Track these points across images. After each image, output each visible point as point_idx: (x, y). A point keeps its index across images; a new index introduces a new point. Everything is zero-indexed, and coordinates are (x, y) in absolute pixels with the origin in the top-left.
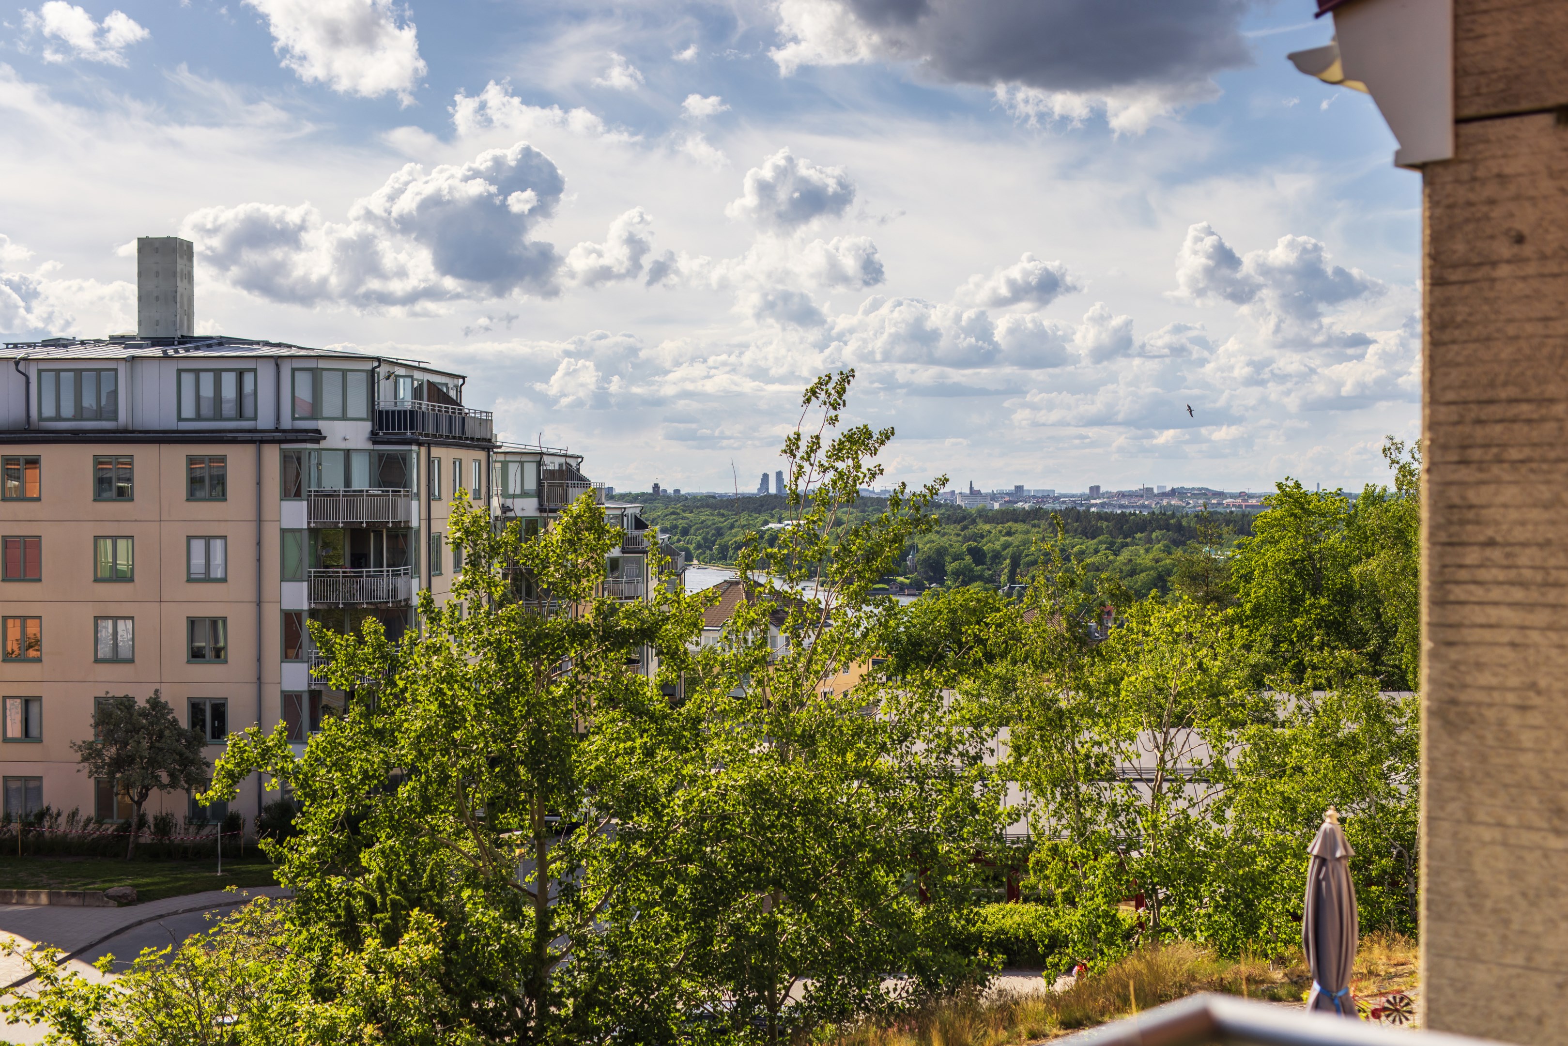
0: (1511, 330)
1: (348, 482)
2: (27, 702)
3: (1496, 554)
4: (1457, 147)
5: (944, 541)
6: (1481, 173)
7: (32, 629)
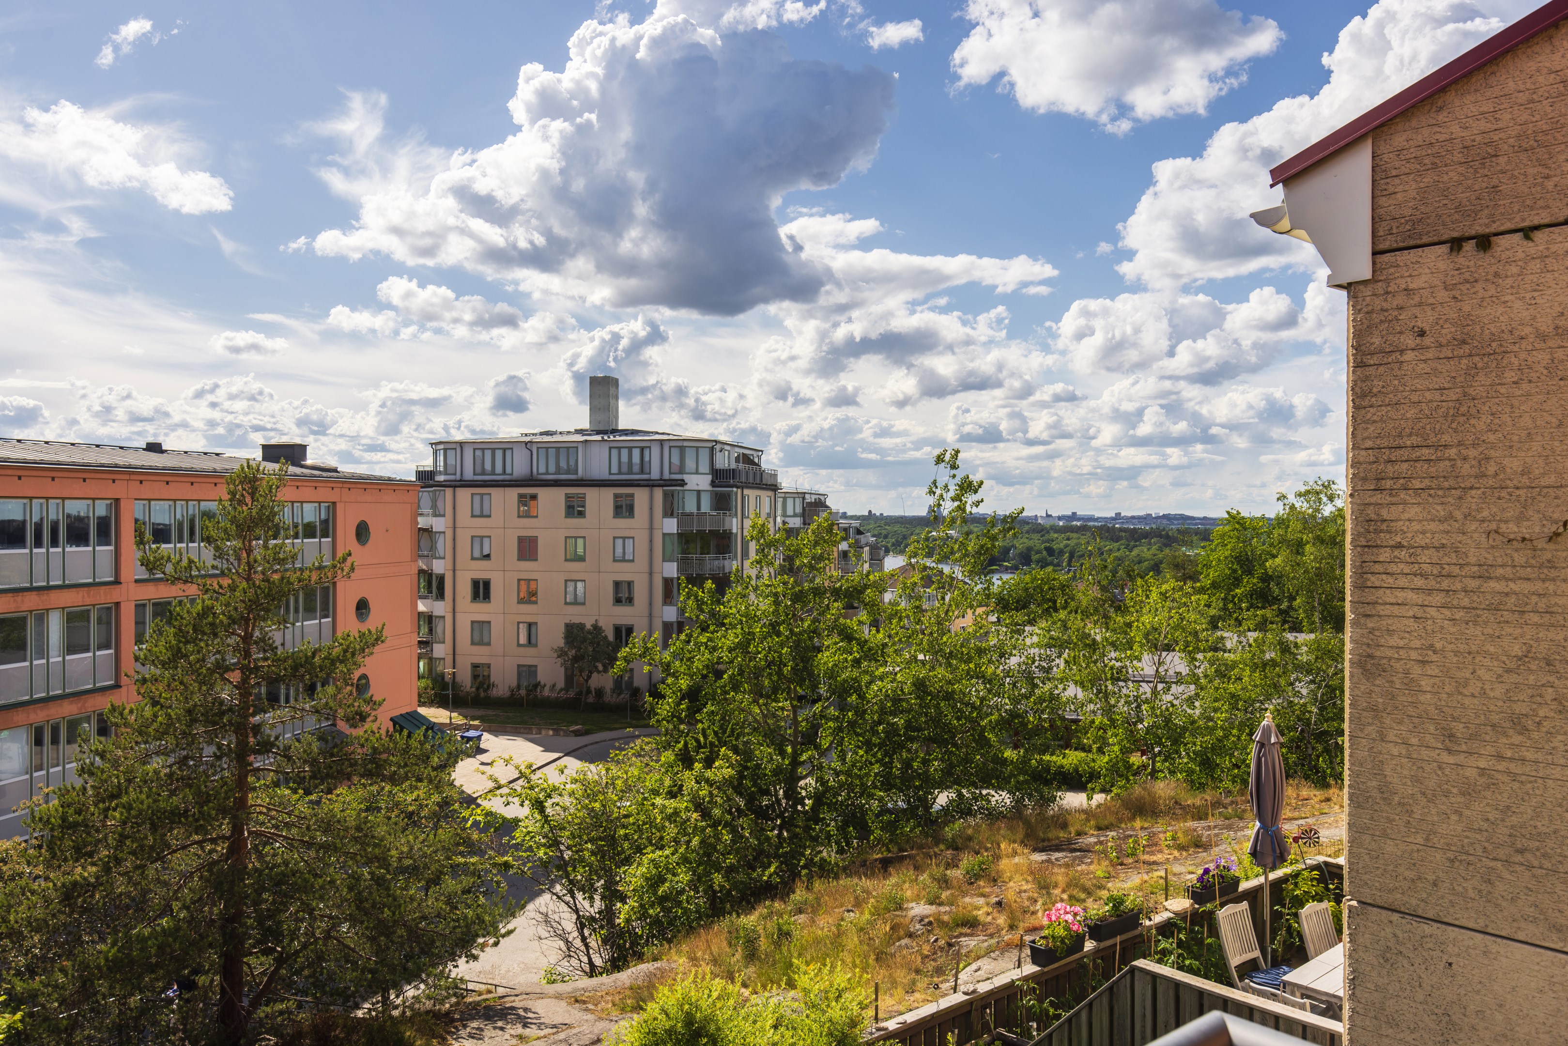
0: (1415, 397)
1: (699, 508)
2: (530, 625)
4: (1374, 271)
5: (1031, 543)
6: (1392, 288)
7: (533, 586)
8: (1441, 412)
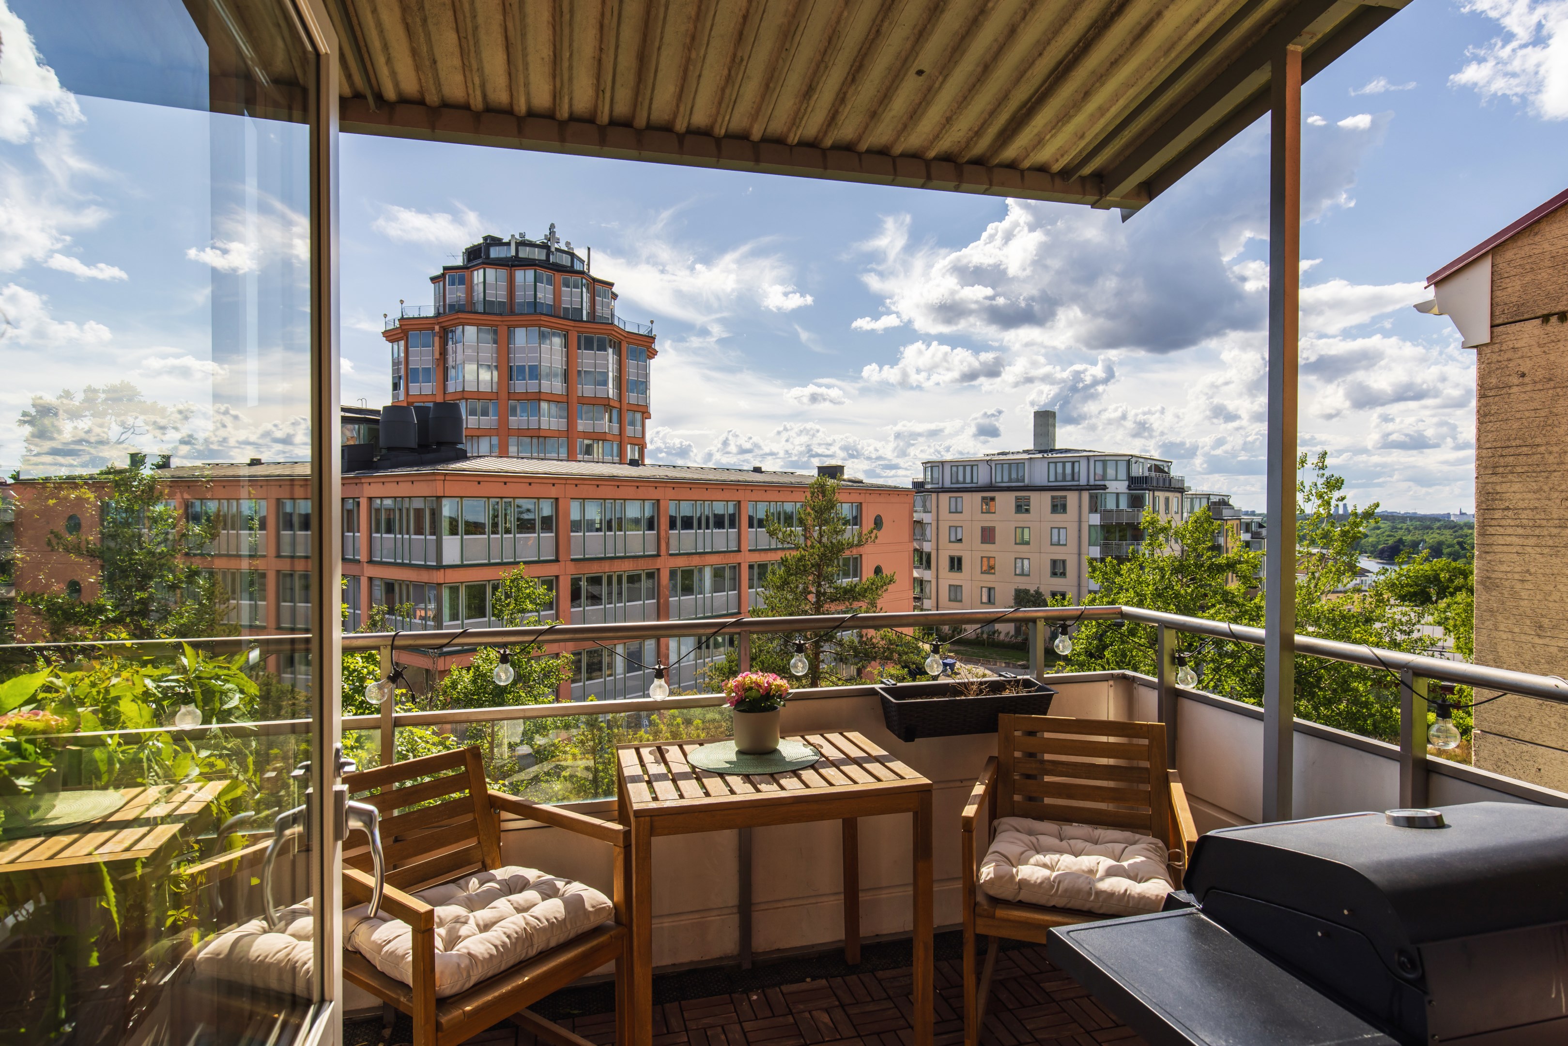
0: (1518, 415)
1: (1118, 506)
2: (990, 589)
3: (1510, 513)
4: (1492, 338)
5: (1442, 538)
6: (1504, 347)
7: (992, 563)
8: (1535, 424)
